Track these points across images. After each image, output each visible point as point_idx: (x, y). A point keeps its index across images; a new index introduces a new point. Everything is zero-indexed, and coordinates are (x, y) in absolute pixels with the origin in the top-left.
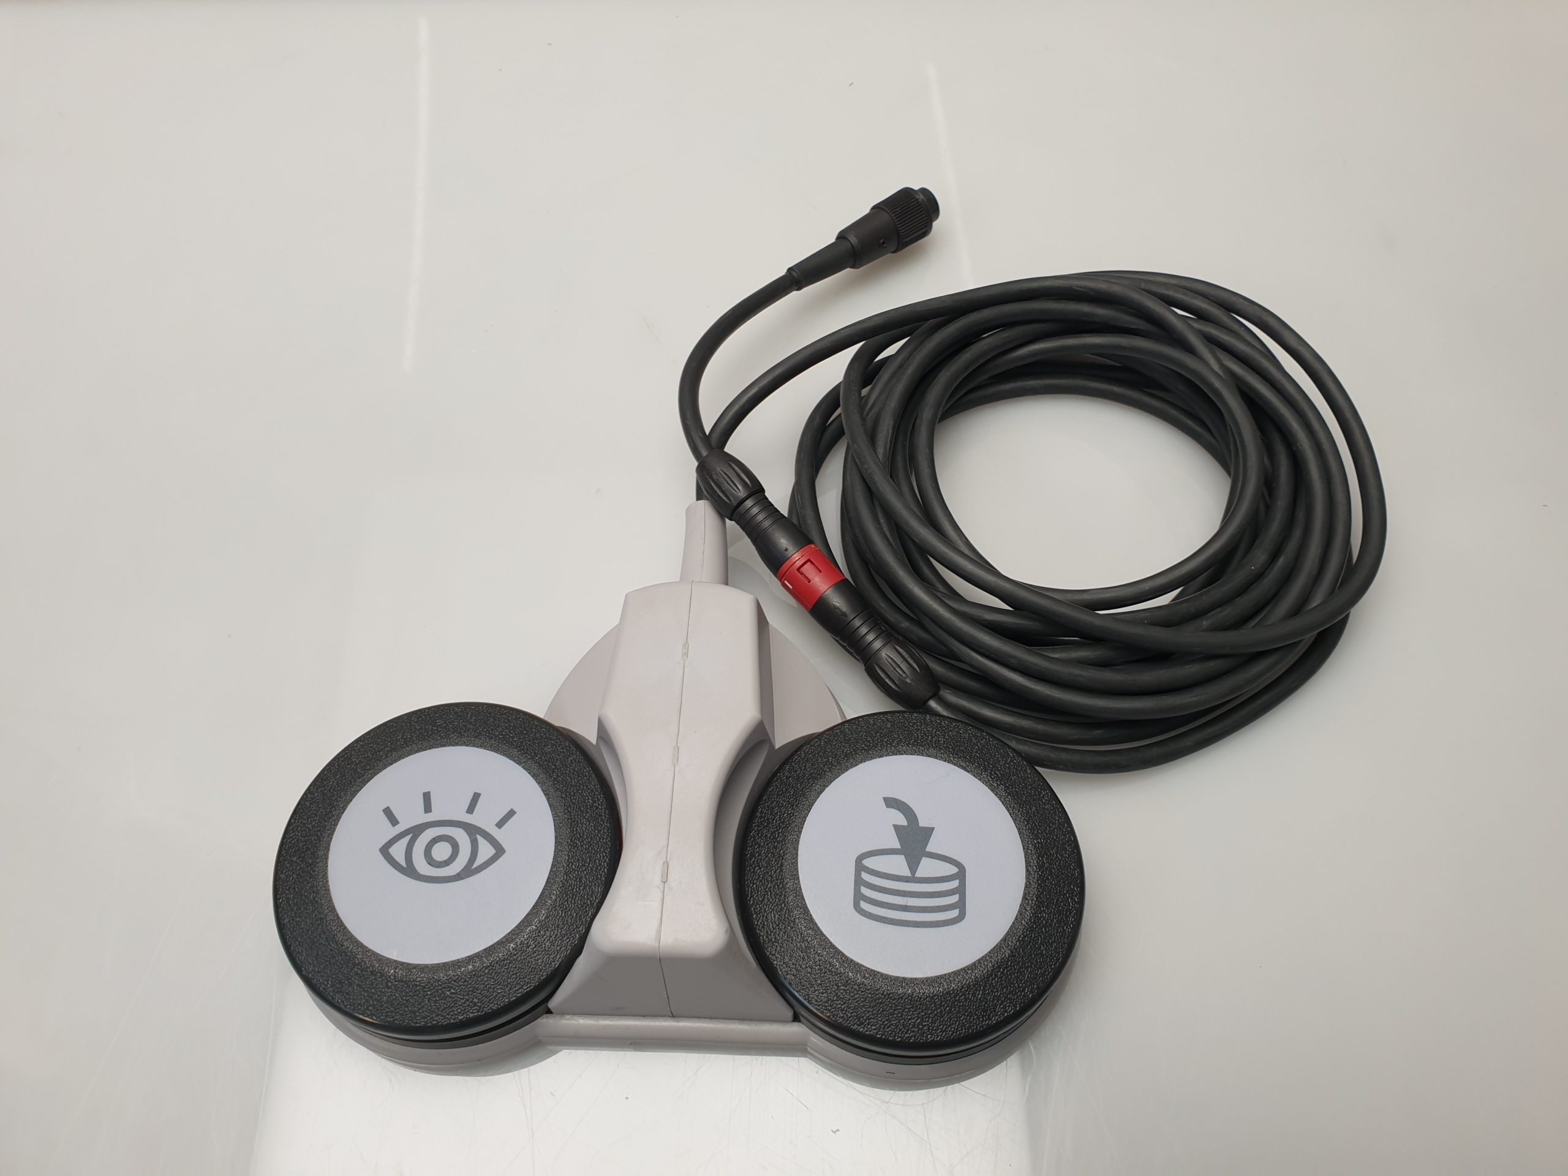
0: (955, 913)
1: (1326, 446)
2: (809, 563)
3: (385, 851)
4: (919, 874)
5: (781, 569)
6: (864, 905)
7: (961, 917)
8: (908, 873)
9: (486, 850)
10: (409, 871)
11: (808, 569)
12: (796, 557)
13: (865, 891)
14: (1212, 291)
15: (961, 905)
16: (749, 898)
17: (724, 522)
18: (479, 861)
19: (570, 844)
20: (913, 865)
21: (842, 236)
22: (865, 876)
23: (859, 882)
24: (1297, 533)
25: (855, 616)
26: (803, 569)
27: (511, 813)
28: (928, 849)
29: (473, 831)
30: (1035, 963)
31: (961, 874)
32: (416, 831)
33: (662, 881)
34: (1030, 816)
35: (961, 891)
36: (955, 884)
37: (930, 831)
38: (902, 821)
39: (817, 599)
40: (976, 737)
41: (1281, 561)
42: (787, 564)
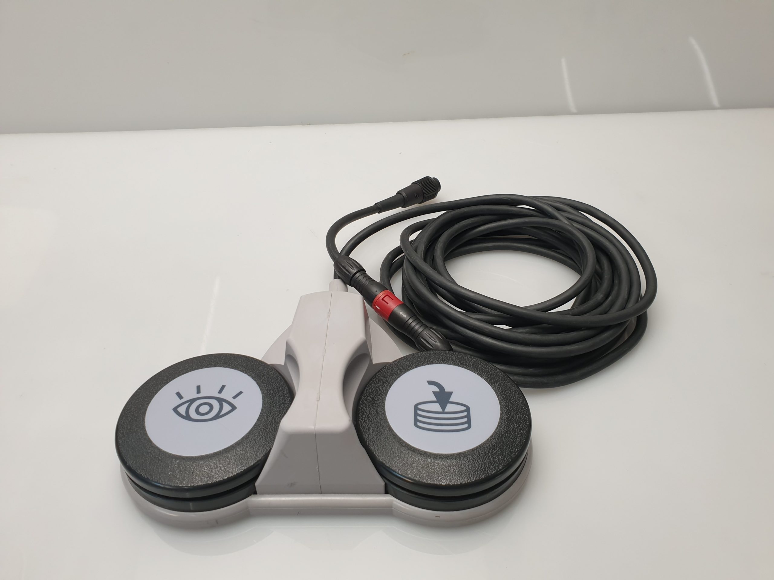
0: (466, 426)
1: (623, 252)
2: (387, 296)
3: (175, 410)
4: (446, 410)
5: (374, 301)
6: (419, 424)
7: (469, 427)
8: (441, 410)
9: (226, 408)
10: (187, 417)
11: (386, 299)
12: (381, 294)
13: (419, 418)
14: (564, 201)
15: (469, 422)
16: (360, 426)
17: (347, 287)
18: (223, 412)
19: (270, 405)
20: (443, 407)
21: (399, 193)
22: (419, 412)
23: (416, 415)
24: (616, 288)
25: (409, 318)
26: (384, 299)
27: (241, 393)
28: (451, 400)
29: (221, 401)
30: (509, 447)
31: (468, 409)
32: (192, 401)
33: (317, 401)
34: (500, 386)
35: (468, 416)
36: (465, 414)
37: (450, 394)
38: (437, 389)
39: (390, 313)
40: (471, 358)
41: (610, 298)
42: (376, 299)
